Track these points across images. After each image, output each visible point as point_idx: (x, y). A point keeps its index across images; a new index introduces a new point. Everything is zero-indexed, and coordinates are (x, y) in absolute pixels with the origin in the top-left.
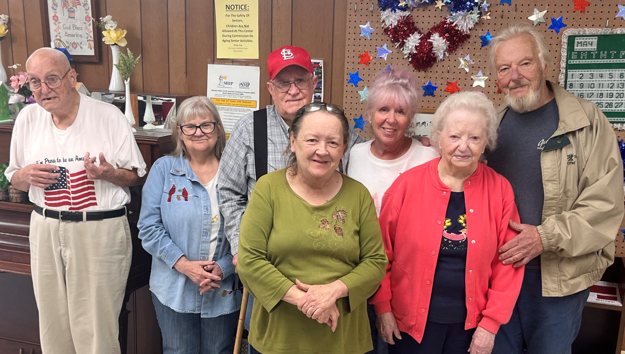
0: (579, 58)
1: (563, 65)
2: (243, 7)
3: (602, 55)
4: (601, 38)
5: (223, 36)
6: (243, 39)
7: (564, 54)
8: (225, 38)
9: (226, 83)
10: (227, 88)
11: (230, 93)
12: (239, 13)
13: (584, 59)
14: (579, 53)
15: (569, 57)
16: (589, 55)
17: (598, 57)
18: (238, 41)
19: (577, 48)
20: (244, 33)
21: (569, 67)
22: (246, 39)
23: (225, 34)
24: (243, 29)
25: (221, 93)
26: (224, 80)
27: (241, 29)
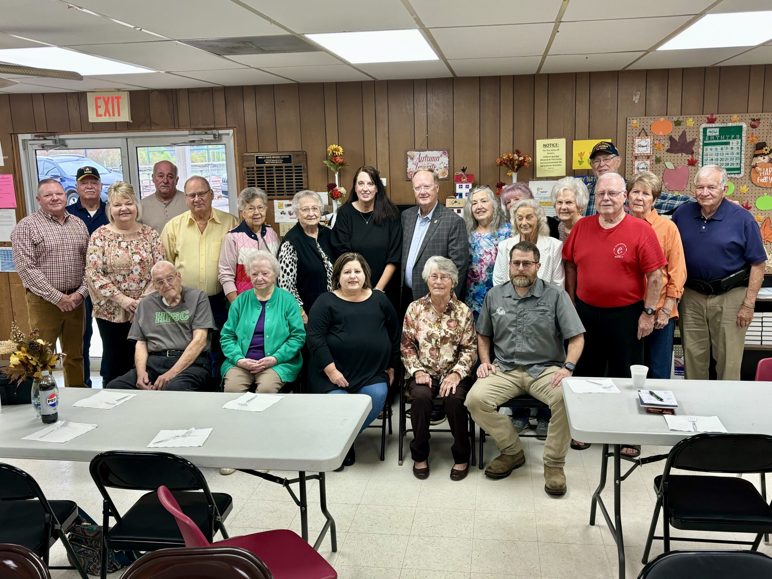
0: (709, 140)
1: (701, 144)
2: (555, 145)
3: (721, 137)
4: (721, 129)
5: (541, 163)
6: (554, 164)
7: (701, 138)
8: (542, 165)
9: (542, 192)
10: (543, 195)
11: (545, 198)
12: (552, 149)
13: (712, 140)
14: (710, 137)
15: (704, 139)
16: (715, 138)
17: (720, 139)
18: (551, 166)
19: (708, 134)
20: (555, 161)
21: (705, 145)
22: (557, 164)
23: (542, 162)
24: (555, 158)
25: (539, 198)
26: (540, 190)
27: (553, 158)
